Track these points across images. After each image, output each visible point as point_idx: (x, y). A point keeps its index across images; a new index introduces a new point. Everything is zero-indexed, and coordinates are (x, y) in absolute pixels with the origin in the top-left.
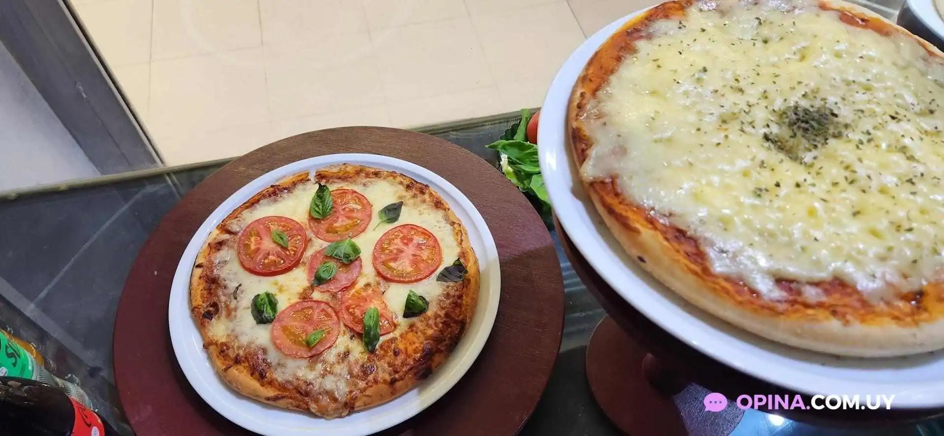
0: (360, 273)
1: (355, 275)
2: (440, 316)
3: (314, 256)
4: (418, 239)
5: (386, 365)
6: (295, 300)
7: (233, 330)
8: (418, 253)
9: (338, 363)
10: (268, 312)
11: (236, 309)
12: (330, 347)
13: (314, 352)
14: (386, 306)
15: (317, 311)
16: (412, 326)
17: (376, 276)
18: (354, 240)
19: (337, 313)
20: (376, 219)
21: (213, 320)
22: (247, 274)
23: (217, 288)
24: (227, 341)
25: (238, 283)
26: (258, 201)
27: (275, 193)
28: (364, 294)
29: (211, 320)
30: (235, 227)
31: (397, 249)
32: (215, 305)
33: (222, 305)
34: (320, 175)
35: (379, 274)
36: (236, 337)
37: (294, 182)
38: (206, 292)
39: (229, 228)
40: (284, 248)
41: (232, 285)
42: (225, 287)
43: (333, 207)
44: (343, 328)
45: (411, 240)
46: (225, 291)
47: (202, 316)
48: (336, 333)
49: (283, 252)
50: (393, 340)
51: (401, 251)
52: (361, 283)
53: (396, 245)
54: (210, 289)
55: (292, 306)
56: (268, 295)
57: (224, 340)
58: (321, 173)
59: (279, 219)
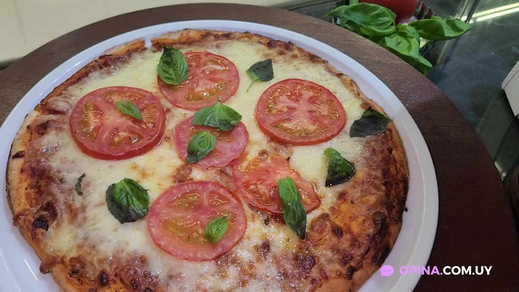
0: (247, 140)
1: (241, 145)
2: (376, 177)
3: (179, 128)
4: (307, 94)
5: (329, 254)
6: (168, 184)
7: (86, 239)
8: (314, 108)
9: (259, 260)
10: (136, 205)
11: (83, 208)
12: (240, 240)
13: (220, 250)
14: (298, 174)
15: (205, 195)
16: (342, 196)
17: (269, 142)
18: (227, 104)
19: (233, 194)
20: (245, 80)
21: (50, 229)
22: (92, 160)
23: (47, 185)
24: (79, 256)
25: (79, 172)
26: (86, 75)
27: (106, 64)
28: (262, 165)
29: (47, 230)
30: (61, 104)
31: (287, 107)
32: (50, 207)
33: (61, 207)
34: (157, 43)
35: (273, 138)
36: (93, 247)
37: (128, 51)
38: (33, 190)
39: (54, 106)
40: (136, 121)
41: (71, 177)
42: (62, 181)
43: (188, 71)
44: (248, 212)
45: (300, 95)
46: (65, 186)
47: (32, 226)
48: (240, 219)
49: (137, 127)
50: (324, 217)
51: (291, 109)
52: (253, 153)
53: (284, 102)
54: (39, 187)
55: (168, 193)
56: (129, 182)
57: (74, 254)
58: (159, 41)
59: (121, 90)
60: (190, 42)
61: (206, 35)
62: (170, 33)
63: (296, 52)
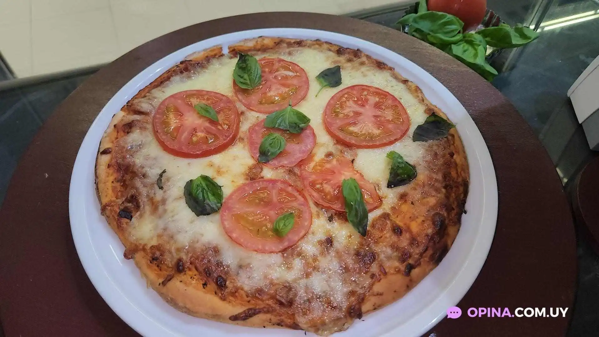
0: (315, 143)
1: (309, 146)
2: (436, 180)
3: (252, 130)
4: (373, 99)
5: (389, 251)
6: (241, 181)
7: (165, 229)
8: (379, 113)
9: (322, 254)
10: (211, 200)
11: (164, 201)
12: (305, 235)
13: (286, 244)
14: (362, 176)
15: (274, 192)
16: (403, 197)
17: (335, 144)
18: (297, 108)
19: (300, 192)
20: (315, 86)
21: (133, 219)
22: (171, 157)
23: (132, 178)
24: (159, 244)
25: (161, 168)
26: (168, 78)
27: (186, 69)
28: (328, 166)
29: (131, 220)
30: (145, 106)
31: (353, 111)
32: (134, 199)
33: (143, 200)
34: (234, 50)
35: (339, 141)
36: (172, 237)
37: (207, 57)
38: (119, 184)
39: (139, 108)
40: (214, 122)
41: (153, 173)
42: (144, 176)
43: (261, 76)
44: (314, 209)
45: (367, 100)
46: (148, 181)
47: (118, 216)
48: (307, 215)
49: (213, 128)
50: (385, 216)
51: (357, 114)
52: (319, 155)
53: (350, 107)
54: (125, 181)
55: (240, 189)
56: (205, 178)
57: (154, 242)
58: (236, 48)
59: (199, 94)
60: (264, 49)
61: (279, 42)
62: (246, 40)
63: (364, 59)
